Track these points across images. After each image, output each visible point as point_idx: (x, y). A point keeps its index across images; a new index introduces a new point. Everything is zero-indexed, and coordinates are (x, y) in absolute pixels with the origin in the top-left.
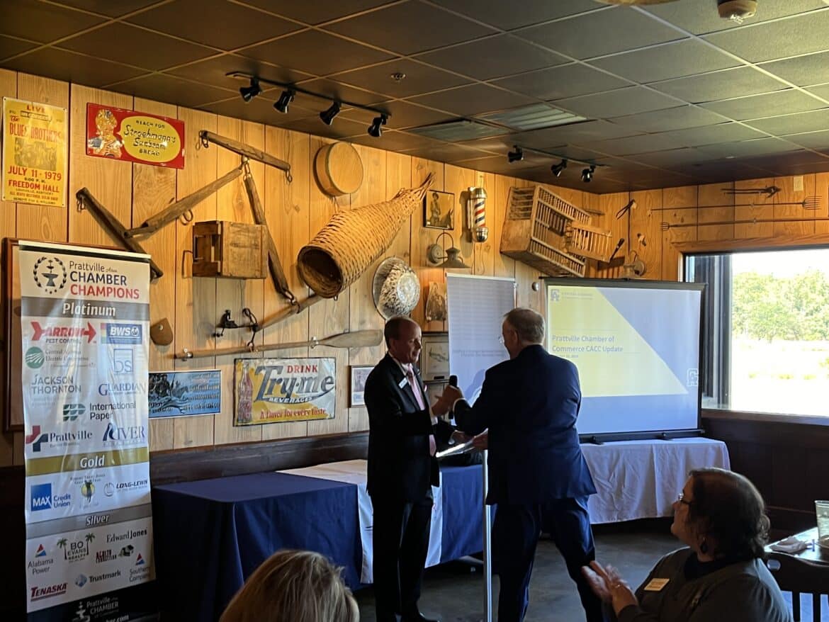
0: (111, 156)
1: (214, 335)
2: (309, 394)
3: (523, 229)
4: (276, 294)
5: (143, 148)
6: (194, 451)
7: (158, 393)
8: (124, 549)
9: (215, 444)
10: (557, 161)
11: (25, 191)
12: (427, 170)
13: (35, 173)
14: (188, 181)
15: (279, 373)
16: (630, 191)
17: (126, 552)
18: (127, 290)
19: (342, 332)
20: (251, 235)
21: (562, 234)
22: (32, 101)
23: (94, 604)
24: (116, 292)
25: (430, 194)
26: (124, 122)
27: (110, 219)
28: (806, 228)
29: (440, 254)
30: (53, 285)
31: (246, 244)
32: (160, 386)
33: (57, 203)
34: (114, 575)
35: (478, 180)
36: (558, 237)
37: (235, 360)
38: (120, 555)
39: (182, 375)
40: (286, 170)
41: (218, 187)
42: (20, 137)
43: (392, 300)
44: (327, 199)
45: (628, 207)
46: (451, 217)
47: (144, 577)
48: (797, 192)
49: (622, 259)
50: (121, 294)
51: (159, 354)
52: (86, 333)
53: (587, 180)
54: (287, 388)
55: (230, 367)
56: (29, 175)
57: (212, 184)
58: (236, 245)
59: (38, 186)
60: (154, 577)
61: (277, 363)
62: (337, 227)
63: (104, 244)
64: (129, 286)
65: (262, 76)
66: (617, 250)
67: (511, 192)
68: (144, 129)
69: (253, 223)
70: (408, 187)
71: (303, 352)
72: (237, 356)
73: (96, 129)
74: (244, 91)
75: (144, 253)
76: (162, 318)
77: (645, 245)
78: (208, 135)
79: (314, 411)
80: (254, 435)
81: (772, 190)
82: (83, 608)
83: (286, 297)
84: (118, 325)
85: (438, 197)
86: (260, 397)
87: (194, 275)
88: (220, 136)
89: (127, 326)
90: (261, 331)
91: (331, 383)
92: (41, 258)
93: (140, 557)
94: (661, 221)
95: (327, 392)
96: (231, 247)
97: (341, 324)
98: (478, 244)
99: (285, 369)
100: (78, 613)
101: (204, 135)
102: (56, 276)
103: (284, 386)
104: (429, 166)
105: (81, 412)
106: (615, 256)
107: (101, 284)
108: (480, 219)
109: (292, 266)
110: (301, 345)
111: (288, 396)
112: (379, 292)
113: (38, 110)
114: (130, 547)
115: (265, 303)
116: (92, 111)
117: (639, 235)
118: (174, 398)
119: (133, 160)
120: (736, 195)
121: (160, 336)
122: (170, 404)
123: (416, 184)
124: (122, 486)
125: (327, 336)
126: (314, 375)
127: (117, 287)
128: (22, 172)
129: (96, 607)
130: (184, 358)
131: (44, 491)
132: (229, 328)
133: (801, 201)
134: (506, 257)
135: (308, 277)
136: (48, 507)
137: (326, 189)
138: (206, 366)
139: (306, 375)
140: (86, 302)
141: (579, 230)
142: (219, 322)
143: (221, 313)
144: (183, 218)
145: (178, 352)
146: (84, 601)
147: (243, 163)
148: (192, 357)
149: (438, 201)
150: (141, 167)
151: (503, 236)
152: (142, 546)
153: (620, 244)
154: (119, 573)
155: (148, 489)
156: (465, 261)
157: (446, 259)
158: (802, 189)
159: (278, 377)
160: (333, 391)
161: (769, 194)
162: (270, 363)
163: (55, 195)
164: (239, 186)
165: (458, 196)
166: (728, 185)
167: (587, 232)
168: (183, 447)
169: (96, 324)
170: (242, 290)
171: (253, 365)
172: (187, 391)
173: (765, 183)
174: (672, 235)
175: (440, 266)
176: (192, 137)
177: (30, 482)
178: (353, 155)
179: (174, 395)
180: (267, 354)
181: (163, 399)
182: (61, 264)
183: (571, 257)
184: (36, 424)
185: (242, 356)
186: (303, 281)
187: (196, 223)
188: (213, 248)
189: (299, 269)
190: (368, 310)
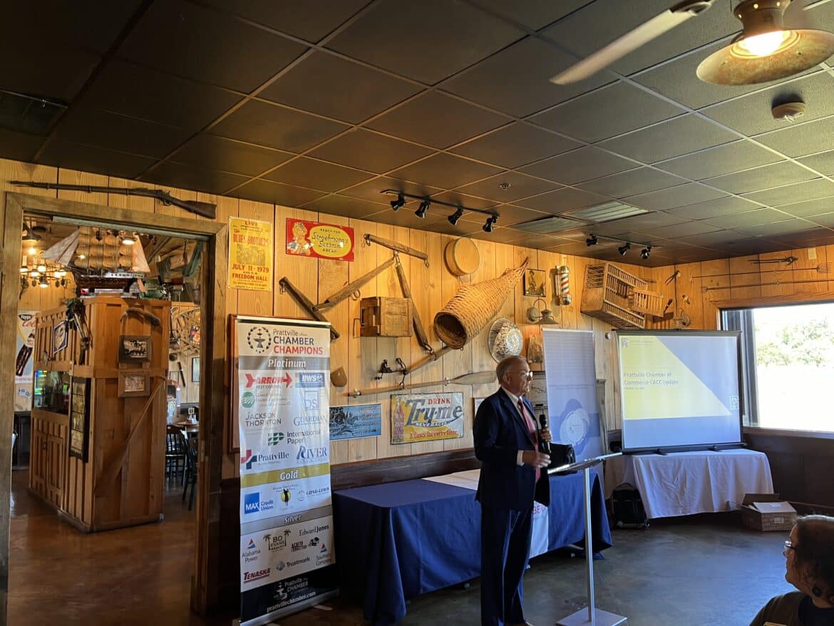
0: (304, 254)
1: (376, 378)
2: (444, 420)
3: (597, 295)
4: (419, 348)
5: (325, 248)
6: (363, 464)
7: (337, 421)
8: (312, 540)
9: (379, 458)
10: (622, 244)
11: (243, 280)
12: (525, 255)
13: (250, 268)
14: (357, 269)
15: (423, 404)
16: (675, 264)
17: (314, 543)
18: (314, 349)
19: (467, 373)
20: (400, 306)
21: (626, 297)
22: (249, 218)
23: (291, 584)
24: (306, 350)
25: (527, 272)
26: (313, 230)
27: (303, 299)
28: (821, 287)
29: (537, 314)
30: (262, 347)
31: (398, 312)
32: (338, 416)
33: (266, 289)
34: (305, 561)
35: (562, 260)
36: (623, 299)
37: (391, 396)
38: (310, 545)
39: (354, 408)
40: (424, 259)
41: (377, 274)
42: (240, 243)
43: (503, 349)
44: (453, 278)
45: (674, 276)
46: (544, 287)
47: (327, 561)
48: (812, 260)
49: (672, 314)
50: (310, 351)
51: (337, 393)
52: (285, 380)
53: (645, 257)
54: (429, 416)
55: (387, 401)
56: (246, 269)
57: (373, 272)
58: (390, 313)
59: (252, 277)
60: (334, 562)
61: (421, 397)
62: (462, 298)
63: (298, 316)
64: (316, 345)
65: (406, 192)
66: (667, 307)
67: (587, 269)
68: (325, 234)
69: (402, 297)
70: (511, 268)
71: (439, 388)
72: (393, 393)
73: (293, 235)
74: (393, 204)
75: (326, 321)
76: (339, 367)
77: (689, 303)
78: (370, 237)
79: (449, 432)
80: (405, 451)
81: (791, 260)
82: (282, 588)
83: (426, 349)
84: (308, 374)
85: (533, 273)
86: (409, 423)
87: (361, 335)
88: (379, 238)
89: (314, 374)
90: (409, 374)
91: (461, 411)
92: (252, 328)
93: (324, 546)
94: (700, 286)
95: (457, 417)
96: (386, 315)
97: (466, 367)
98: (564, 306)
99: (427, 402)
100: (278, 591)
101: (368, 237)
102: (263, 340)
103: (427, 413)
104: (527, 252)
105: (281, 439)
106: (666, 312)
107: (295, 345)
108: (565, 289)
109: (430, 327)
110: (438, 383)
111: (430, 422)
112: (493, 344)
113: (253, 224)
114: (317, 539)
115: (412, 353)
116: (290, 223)
117: (684, 297)
118: (348, 425)
119: (319, 256)
120: (761, 264)
121: (338, 380)
122: (345, 429)
123: (518, 265)
124: (310, 492)
125: (456, 376)
126: (448, 405)
127: (307, 346)
128: (241, 268)
129: (291, 586)
130: (355, 396)
131: (254, 498)
132: (387, 372)
133: (816, 267)
134: (584, 315)
135: (440, 334)
136: (257, 510)
137: (453, 271)
138: (371, 401)
139: (442, 405)
140: (285, 358)
141: (639, 294)
142: (379, 368)
143: (381, 362)
144: (353, 295)
145: (351, 391)
146: (283, 581)
147: (394, 255)
148: (360, 395)
149: (534, 276)
150: (324, 261)
151: (582, 300)
152: (326, 537)
153: (669, 304)
154: (308, 559)
155: (330, 494)
156: (557, 319)
157: (541, 318)
158: (816, 257)
159: (422, 408)
160: (462, 417)
161: (787, 263)
162: (416, 397)
163: (265, 283)
164: (392, 273)
165: (548, 273)
166: (754, 257)
167: (645, 295)
168: (355, 461)
169: (292, 373)
170: (395, 346)
171: (404, 399)
172: (357, 419)
173: (785, 254)
174: (710, 295)
175: (536, 324)
176: (359, 239)
177: (244, 492)
178: (472, 248)
179: (348, 423)
180: (414, 390)
181: (340, 426)
182: (267, 331)
183: (634, 314)
184: (249, 449)
185: (396, 392)
186: (438, 337)
187: (363, 299)
188: (374, 316)
189: (435, 329)
190: (486, 356)
